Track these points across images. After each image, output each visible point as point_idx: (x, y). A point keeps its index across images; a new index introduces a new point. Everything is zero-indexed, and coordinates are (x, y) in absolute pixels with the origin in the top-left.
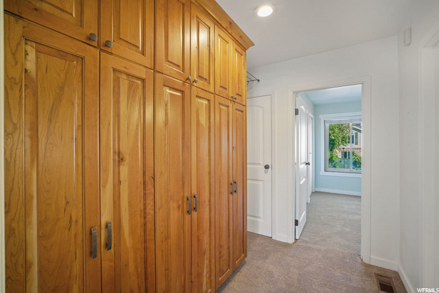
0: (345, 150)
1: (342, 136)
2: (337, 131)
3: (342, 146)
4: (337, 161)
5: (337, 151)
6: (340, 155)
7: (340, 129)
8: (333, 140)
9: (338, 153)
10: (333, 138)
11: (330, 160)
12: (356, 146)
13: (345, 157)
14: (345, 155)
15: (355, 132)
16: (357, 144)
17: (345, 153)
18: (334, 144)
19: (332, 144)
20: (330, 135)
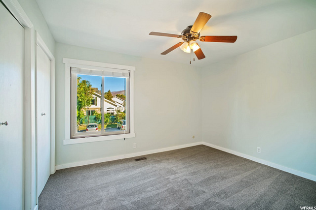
0: (89, 110)
1: (87, 99)
2: (83, 94)
3: (87, 107)
4: (83, 117)
5: (83, 110)
6: (85, 113)
7: (86, 94)
8: (81, 102)
9: (84, 112)
10: (81, 100)
11: (78, 117)
12: (96, 107)
13: (89, 114)
14: (89, 113)
15: (95, 96)
16: (96, 105)
17: (89, 111)
18: (81, 105)
19: (80, 105)
20: (78, 97)
